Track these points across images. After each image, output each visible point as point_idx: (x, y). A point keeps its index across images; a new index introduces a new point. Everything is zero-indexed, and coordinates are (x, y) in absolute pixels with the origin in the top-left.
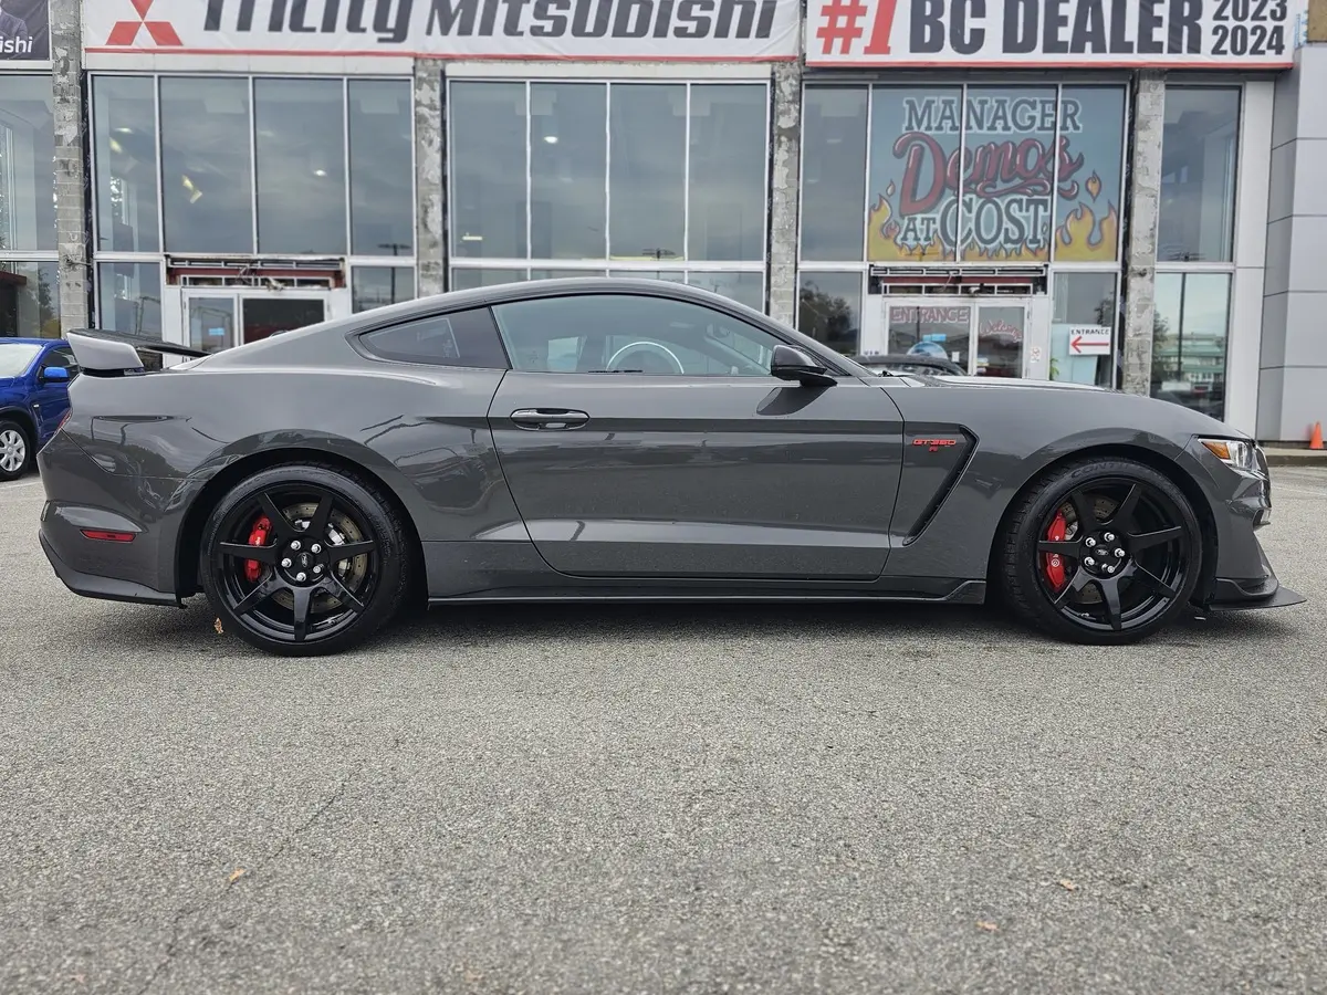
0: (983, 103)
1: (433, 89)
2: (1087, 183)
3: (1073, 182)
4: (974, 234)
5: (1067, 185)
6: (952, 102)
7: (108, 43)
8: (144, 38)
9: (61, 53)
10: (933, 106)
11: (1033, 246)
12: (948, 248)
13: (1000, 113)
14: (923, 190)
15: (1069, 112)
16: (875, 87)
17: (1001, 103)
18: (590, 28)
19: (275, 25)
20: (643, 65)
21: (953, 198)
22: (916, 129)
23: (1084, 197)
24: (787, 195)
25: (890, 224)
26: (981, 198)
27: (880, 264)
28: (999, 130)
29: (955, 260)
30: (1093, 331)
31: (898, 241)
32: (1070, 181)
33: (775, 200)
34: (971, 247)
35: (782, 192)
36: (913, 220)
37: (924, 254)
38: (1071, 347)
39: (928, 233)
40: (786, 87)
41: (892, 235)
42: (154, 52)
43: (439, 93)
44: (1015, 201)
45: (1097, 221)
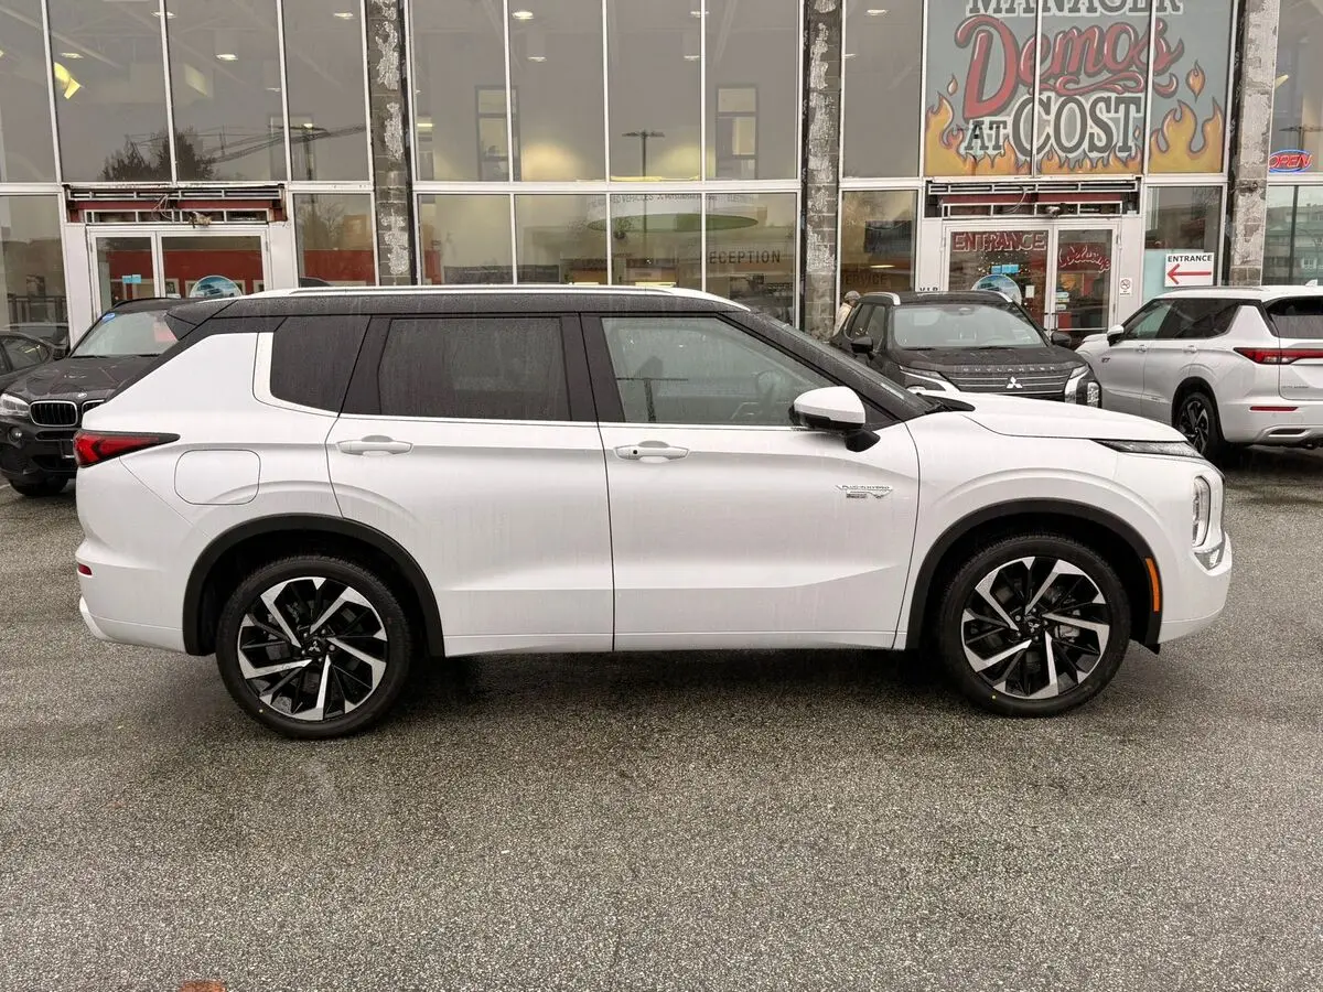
2: (1188, 75)
3: (1171, 75)
4: (1052, 140)
5: (1164, 80)
11: (1124, 155)
12: (1021, 158)
14: (991, 89)
21: (1028, 96)
22: (982, 11)
23: (1184, 94)
24: (826, 96)
25: (952, 130)
26: (1061, 96)
27: (939, 180)
28: (1083, 12)
29: (1030, 173)
30: (1193, 258)
31: (962, 151)
32: (1167, 74)
33: (812, 104)
34: (1049, 156)
35: (820, 92)
36: (978, 125)
37: (993, 166)
38: (1167, 277)
39: (997, 141)
41: (954, 143)
44: (1101, 99)
45: (1200, 123)
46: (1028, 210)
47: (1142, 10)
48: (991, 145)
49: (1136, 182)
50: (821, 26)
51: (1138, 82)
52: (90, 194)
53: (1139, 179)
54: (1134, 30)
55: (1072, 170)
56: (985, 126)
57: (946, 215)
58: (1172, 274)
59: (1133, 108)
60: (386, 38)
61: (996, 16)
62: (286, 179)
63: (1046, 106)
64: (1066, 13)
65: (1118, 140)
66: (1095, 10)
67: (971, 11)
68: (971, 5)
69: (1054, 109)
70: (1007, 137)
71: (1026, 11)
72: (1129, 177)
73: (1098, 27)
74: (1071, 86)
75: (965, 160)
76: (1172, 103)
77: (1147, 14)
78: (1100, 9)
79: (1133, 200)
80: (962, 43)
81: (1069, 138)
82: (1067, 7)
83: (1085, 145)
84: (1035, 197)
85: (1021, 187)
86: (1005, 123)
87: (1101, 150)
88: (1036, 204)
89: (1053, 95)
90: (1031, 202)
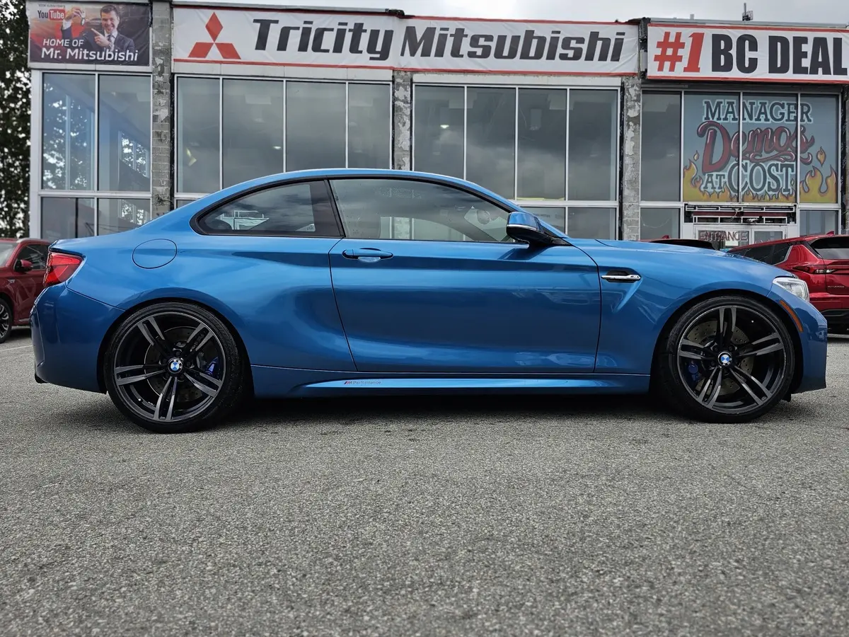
0: (752, 104)
1: (406, 90)
2: (817, 156)
3: (809, 153)
4: (749, 185)
5: (805, 156)
6: (733, 103)
7: (190, 56)
8: (214, 53)
9: (159, 61)
10: (721, 105)
11: (787, 193)
12: (733, 194)
13: (763, 111)
14: (716, 158)
15: (805, 111)
16: (686, 93)
17: (763, 104)
18: (506, 53)
19: (303, 47)
20: (540, 77)
21: (735, 162)
22: (711, 119)
23: (815, 163)
24: (632, 159)
25: (697, 179)
26: (753, 162)
27: (691, 203)
28: (763, 121)
29: (738, 201)
31: (702, 189)
32: (807, 152)
33: (625, 161)
34: (748, 193)
35: (630, 157)
36: (711, 176)
37: (718, 197)
39: (720, 185)
40: (633, 92)
41: (698, 185)
42: (221, 62)
43: (409, 92)
44: (773, 165)
45: (824, 178)
46: (737, 220)
47: (792, 121)
48: (717, 186)
49: (793, 207)
50: (631, 123)
51: (792, 156)
53: (795, 206)
54: (790, 133)
55: (759, 201)
56: (714, 178)
57: (695, 221)
59: (790, 169)
60: (404, 124)
61: (718, 122)
63: (745, 168)
64: (753, 121)
65: (783, 185)
66: (768, 120)
67: (706, 119)
68: (705, 116)
69: (749, 169)
70: (725, 183)
71: (733, 119)
72: (790, 205)
73: (771, 129)
74: (758, 158)
75: (704, 194)
76: (810, 168)
77: (795, 123)
78: (771, 119)
79: (792, 217)
80: (701, 135)
81: (758, 185)
82: (754, 118)
83: (766, 188)
84: (742, 214)
85: (733, 208)
86: (724, 175)
87: (773, 190)
88: (742, 217)
89: (748, 162)
90: (738, 216)
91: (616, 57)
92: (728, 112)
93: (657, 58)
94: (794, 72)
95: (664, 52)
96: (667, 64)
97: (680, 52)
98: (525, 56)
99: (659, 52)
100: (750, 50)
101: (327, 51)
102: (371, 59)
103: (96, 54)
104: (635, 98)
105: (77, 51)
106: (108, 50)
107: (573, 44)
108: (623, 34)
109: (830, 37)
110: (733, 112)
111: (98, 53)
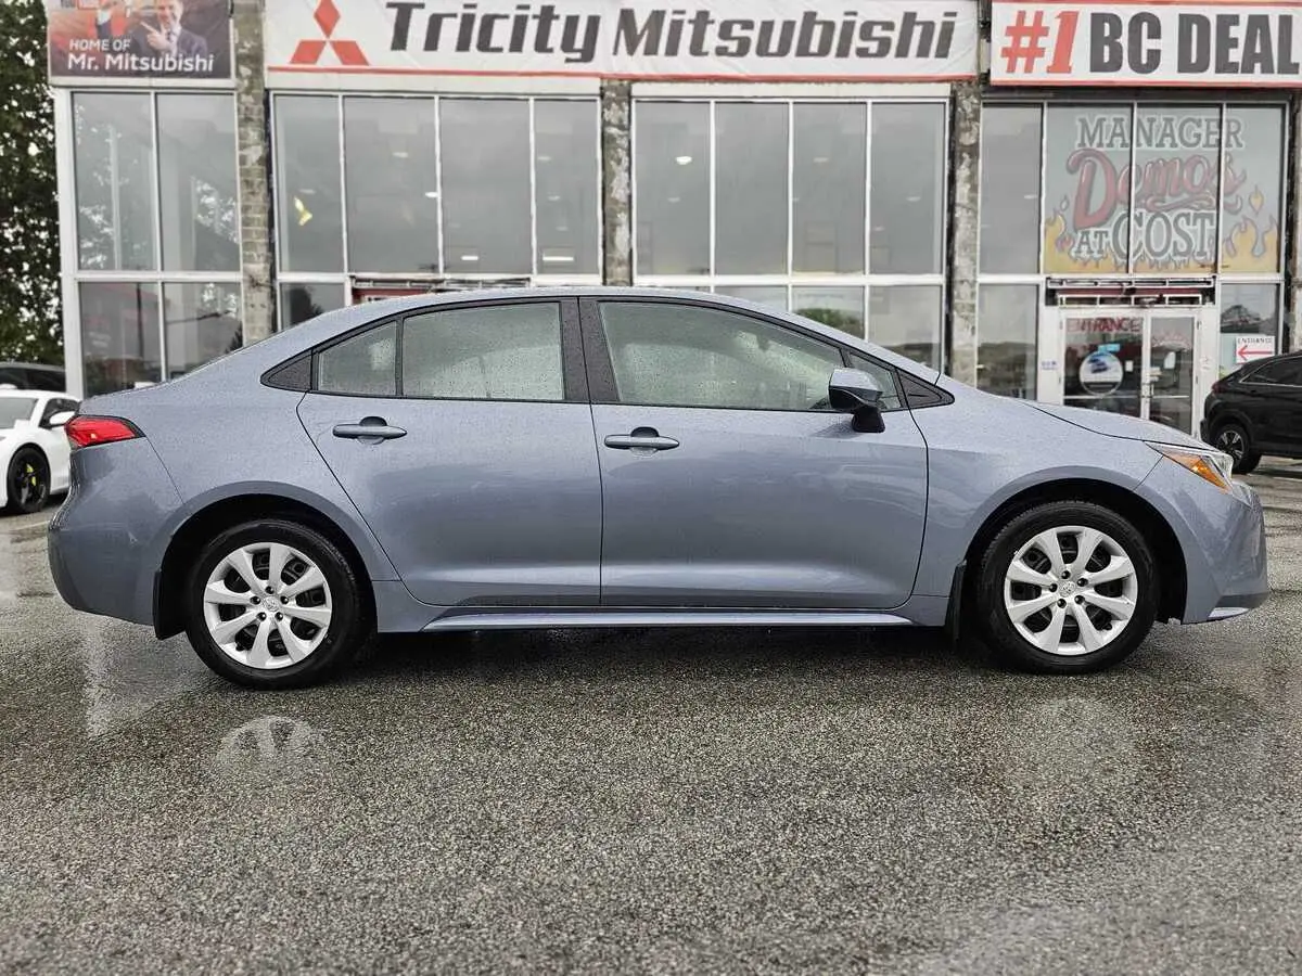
0: (1151, 121)
1: (621, 108)
2: (1250, 197)
3: (1237, 196)
4: (1144, 247)
5: (1232, 200)
6: (1122, 120)
7: (293, 61)
8: (329, 57)
10: (1105, 123)
11: (1200, 259)
12: (1119, 259)
13: (1168, 131)
14: (1095, 206)
15: (1233, 130)
16: (1050, 105)
17: (1168, 121)
19: (463, 45)
20: (826, 84)
21: (1125, 212)
22: (1088, 146)
23: (1247, 211)
24: (968, 209)
25: (1065, 238)
26: (1150, 211)
27: (1056, 276)
28: (1167, 147)
29: (1127, 272)
30: (1258, 341)
31: (1073, 254)
32: (1234, 195)
33: (957, 215)
34: (1142, 259)
35: (964, 207)
36: (1086, 233)
37: (1097, 266)
38: (1238, 357)
39: (1101, 246)
40: (967, 104)
41: (1067, 248)
42: (339, 71)
43: (626, 113)
44: (1183, 215)
45: (1260, 234)
46: (1126, 301)
47: (1214, 146)
48: (1095, 249)
49: (1212, 280)
50: (965, 155)
51: (1210, 201)
52: (371, 283)
53: (1214, 277)
54: (1208, 162)
55: (1159, 271)
56: (1091, 236)
57: (1062, 303)
58: (1241, 353)
59: (1207, 222)
60: (619, 162)
61: (1100, 149)
62: (531, 272)
63: (1139, 220)
64: (1154, 148)
65: (1196, 246)
66: (1176, 146)
67: (1080, 145)
68: (1079, 141)
69: (1145, 222)
70: (1108, 244)
71: (1122, 146)
72: (1208, 276)
73: (1180, 160)
74: (1159, 204)
75: (1075, 260)
76: (1239, 218)
77: (1217, 149)
78: (1180, 145)
79: (1209, 294)
80: (1072, 171)
81: (1157, 246)
82: (1154, 142)
83: (1170, 250)
84: (1133, 291)
85: (1120, 283)
86: (1106, 233)
87: (1181, 254)
88: (1133, 297)
89: (1144, 211)
90: (1127, 295)
91: (943, 52)
92: (1114, 135)
93: (1006, 52)
94: (1218, 71)
95: (1017, 41)
96: (1021, 62)
97: (1042, 42)
98: (803, 51)
99: (1008, 42)
100: (1150, 37)
101: (499, 50)
102: (568, 60)
103: (150, 63)
104: (971, 116)
105: (120, 57)
106: (167, 55)
107: (877, 32)
108: (954, 14)
109: (1274, 14)
110: (1122, 135)
111: (153, 60)
